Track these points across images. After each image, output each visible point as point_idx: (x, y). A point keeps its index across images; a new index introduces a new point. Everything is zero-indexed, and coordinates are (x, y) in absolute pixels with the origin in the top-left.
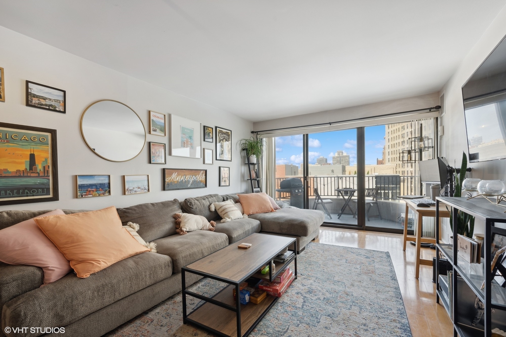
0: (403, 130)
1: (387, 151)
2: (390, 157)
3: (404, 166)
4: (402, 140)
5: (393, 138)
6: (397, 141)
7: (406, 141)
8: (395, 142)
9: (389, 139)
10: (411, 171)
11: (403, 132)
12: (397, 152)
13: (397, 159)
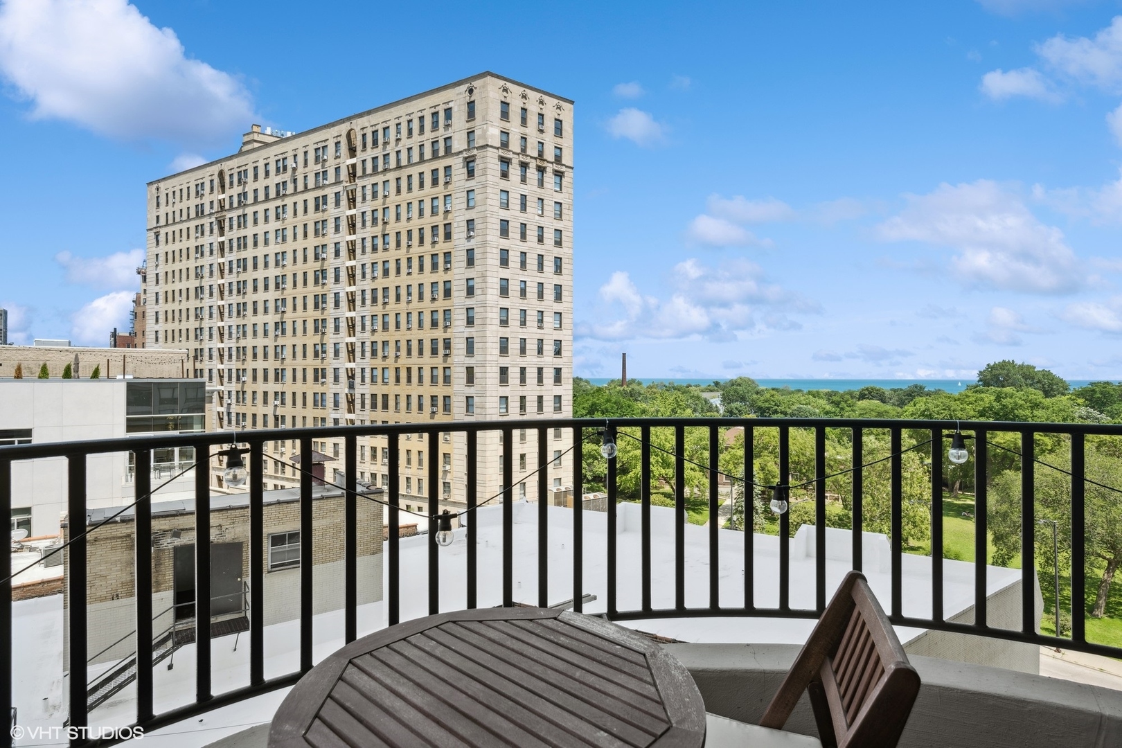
0: (199, 255)
1: (151, 309)
2: (161, 327)
3: (201, 356)
4: (197, 283)
5: (170, 275)
6: (183, 285)
7: (208, 287)
8: (177, 286)
9: (157, 274)
10: (219, 370)
11: (199, 263)
12: (180, 315)
13: (180, 336)
